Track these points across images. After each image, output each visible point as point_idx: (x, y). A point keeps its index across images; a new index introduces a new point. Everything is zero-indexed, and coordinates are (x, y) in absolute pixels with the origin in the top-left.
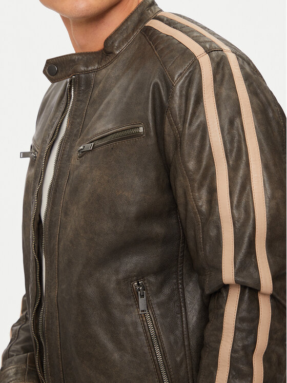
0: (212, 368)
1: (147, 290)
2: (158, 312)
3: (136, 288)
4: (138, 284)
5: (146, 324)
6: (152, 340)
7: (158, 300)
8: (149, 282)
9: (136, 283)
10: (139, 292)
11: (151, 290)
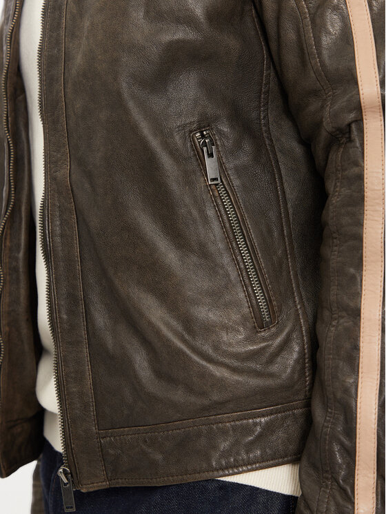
0: (352, 270)
1: (217, 145)
2: (236, 183)
3: (199, 142)
4: (203, 136)
5: (219, 201)
6: (231, 227)
7: (237, 162)
8: (220, 132)
9: (198, 134)
10: (205, 149)
11: (223, 145)
